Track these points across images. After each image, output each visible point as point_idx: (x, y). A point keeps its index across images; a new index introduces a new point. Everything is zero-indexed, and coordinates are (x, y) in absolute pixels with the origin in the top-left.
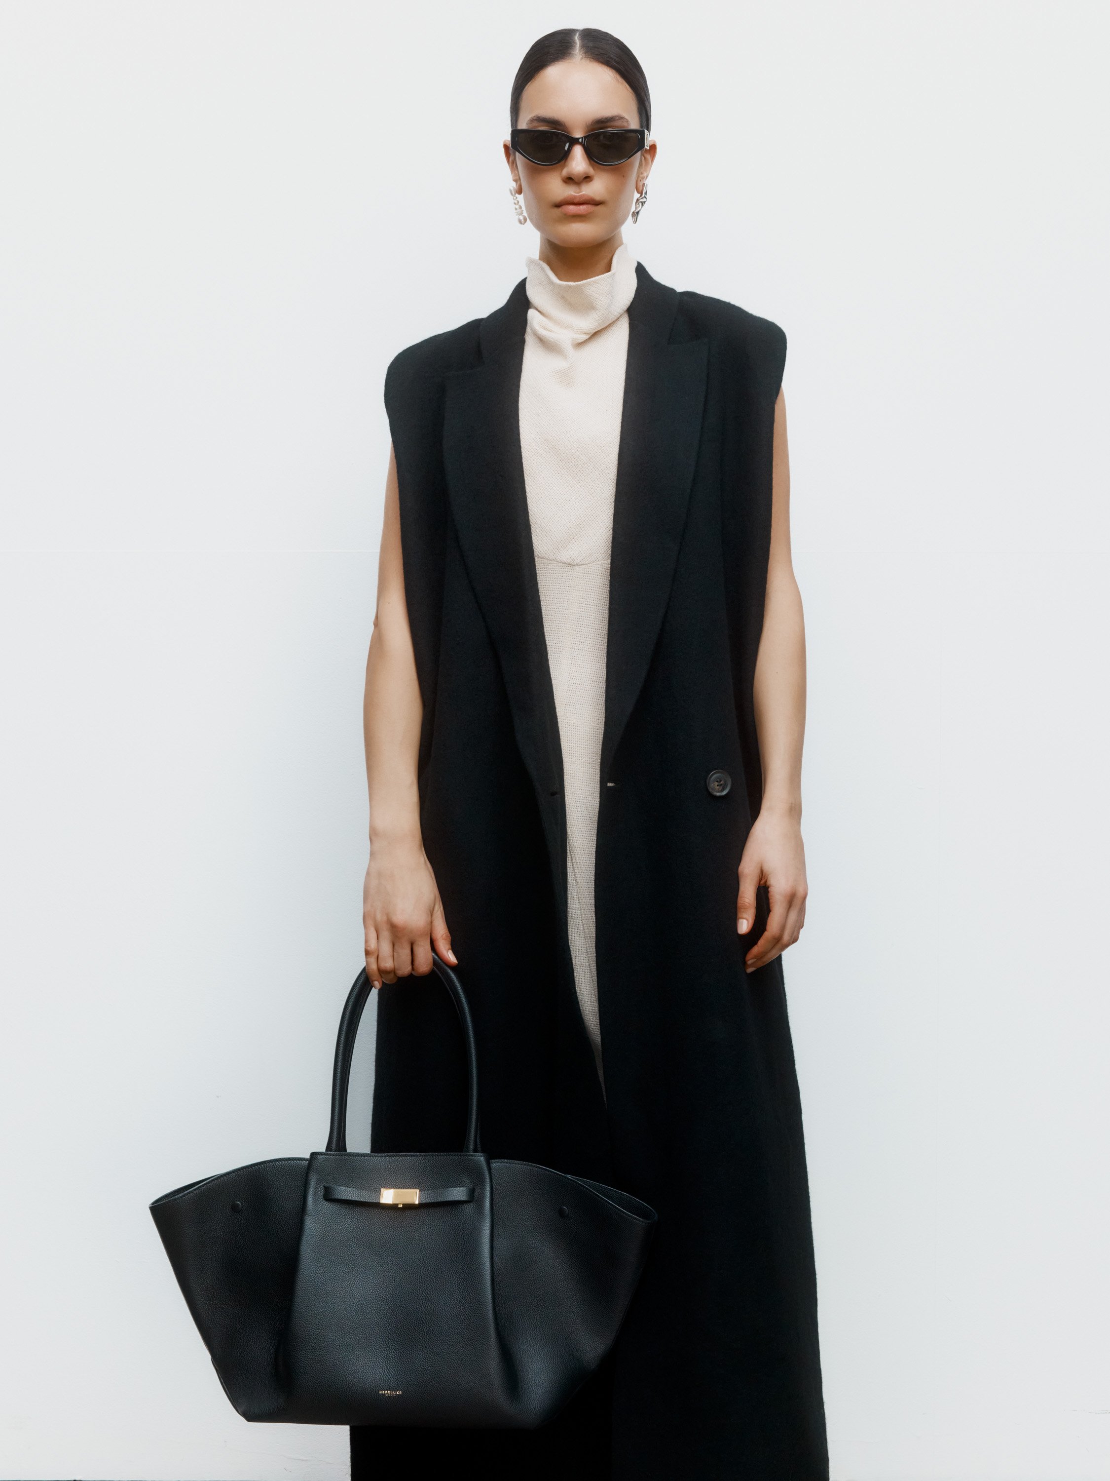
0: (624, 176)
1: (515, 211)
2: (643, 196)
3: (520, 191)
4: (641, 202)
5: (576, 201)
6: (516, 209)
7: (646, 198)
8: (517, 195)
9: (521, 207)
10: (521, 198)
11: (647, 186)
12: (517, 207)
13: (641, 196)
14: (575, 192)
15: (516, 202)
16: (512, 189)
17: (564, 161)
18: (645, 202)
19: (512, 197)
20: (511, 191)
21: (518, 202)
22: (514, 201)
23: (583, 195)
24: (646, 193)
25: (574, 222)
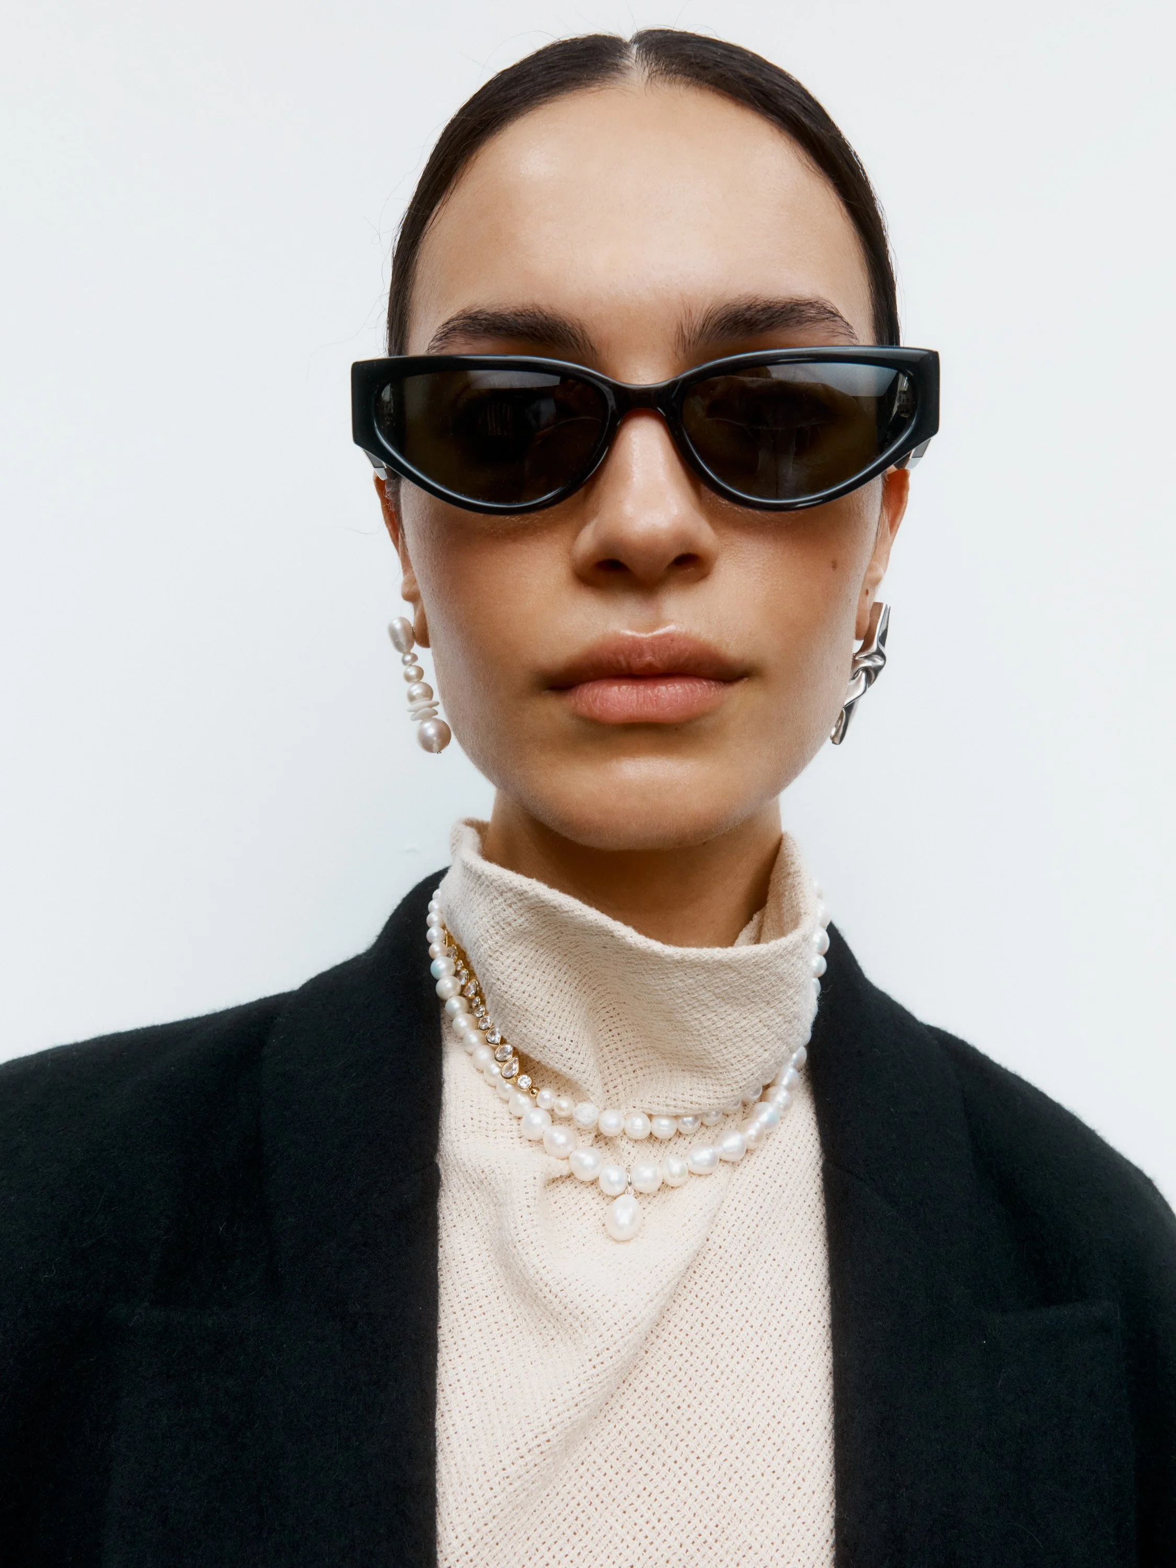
0: (834, 566)
1: (409, 705)
2: (874, 648)
3: (421, 636)
4: (866, 670)
5: (638, 663)
6: (412, 698)
7: (883, 657)
8: (417, 649)
9: (429, 693)
10: (425, 656)
11: (888, 611)
12: (417, 690)
13: (863, 649)
14: (632, 629)
15: (412, 672)
16: (398, 626)
17: (582, 491)
18: (877, 670)
19: (401, 655)
20: (393, 634)
21: (420, 673)
22: (403, 668)
23: (670, 637)
24: (883, 639)
25: (634, 752)
